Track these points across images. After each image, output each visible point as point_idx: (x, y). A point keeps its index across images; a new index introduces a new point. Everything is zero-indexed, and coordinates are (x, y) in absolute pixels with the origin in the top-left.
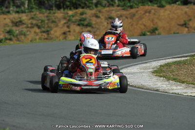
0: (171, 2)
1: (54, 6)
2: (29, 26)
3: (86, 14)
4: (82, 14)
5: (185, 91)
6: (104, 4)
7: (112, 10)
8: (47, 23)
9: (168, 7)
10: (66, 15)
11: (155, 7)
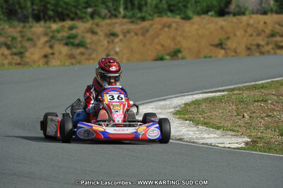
0: (200, 12)
1: (30, 16)
3: (76, 28)
4: (71, 28)
5: (220, 140)
6: (103, 14)
7: (116, 23)
8: (21, 42)
9: (196, 19)
10: (49, 30)
11: (178, 18)
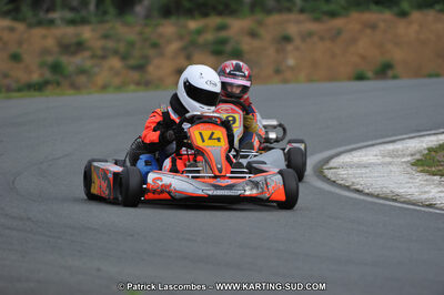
2: (99, 53)
6: (269, 7)
8: (141, 49)
9: (416, 15)
10: (184, 31)
11: (387, 15)
